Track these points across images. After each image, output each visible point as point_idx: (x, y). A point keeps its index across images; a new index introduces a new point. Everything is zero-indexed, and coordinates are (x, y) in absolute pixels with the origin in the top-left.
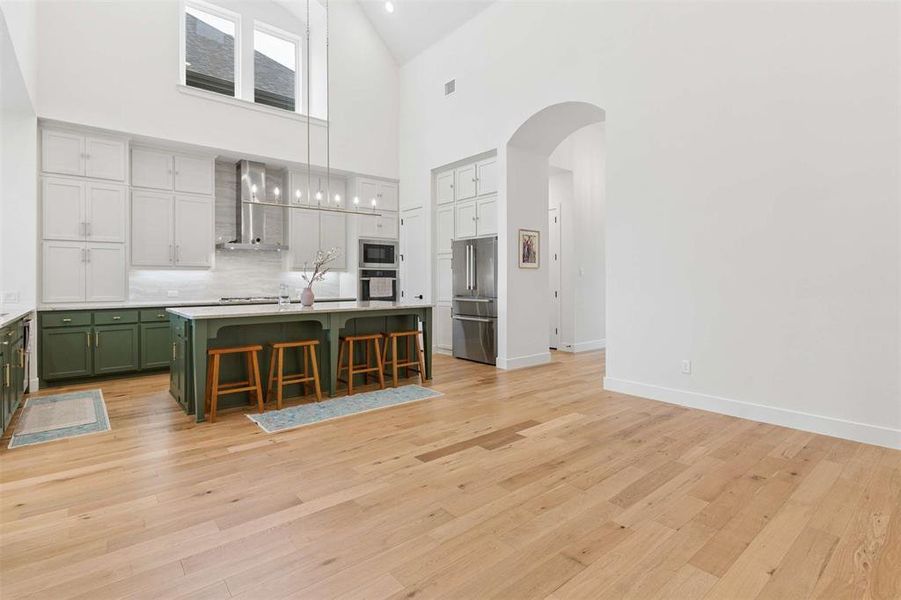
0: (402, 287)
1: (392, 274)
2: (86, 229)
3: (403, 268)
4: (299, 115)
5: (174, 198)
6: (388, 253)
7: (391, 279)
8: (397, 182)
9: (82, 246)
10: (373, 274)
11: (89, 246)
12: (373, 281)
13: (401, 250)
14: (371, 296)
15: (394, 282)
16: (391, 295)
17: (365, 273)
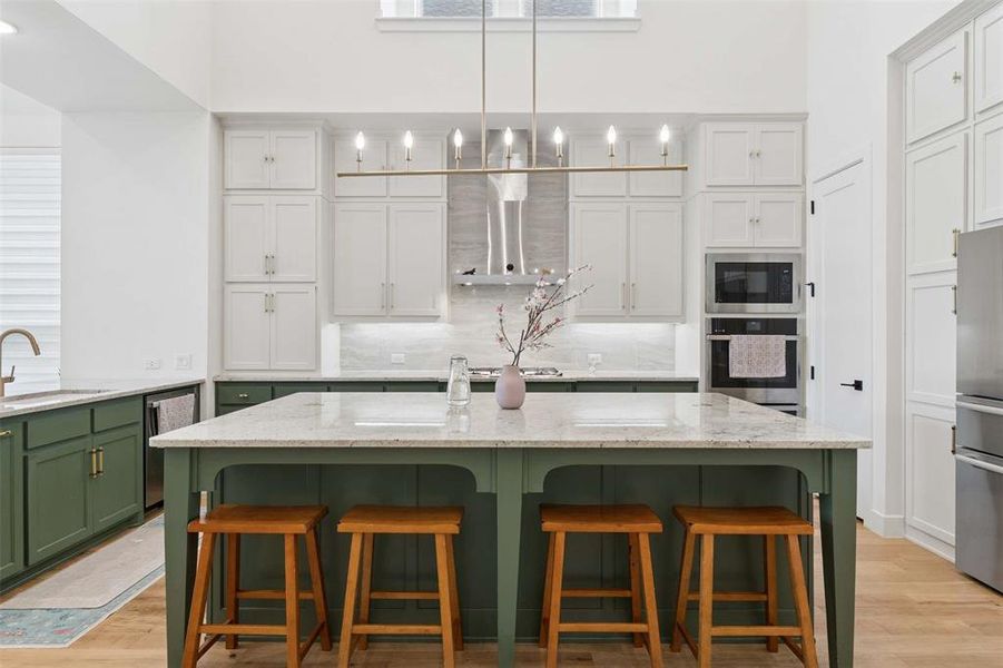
0: (812, 356)
1: (788, 326)
2: (270, 265)
3: (813, 315)
4: (600, 20)
5: (388, 208)
6: (778, 279)
7: (783, 339)
8: (802, 118)
9: (266, 289)
10: (740, 327)
11: (274, 289)
12: (737, 342)
13: (811, 271)
14: (733, 374)
15: (791, 346)
16: (783, 373)
17: (719, 326)
